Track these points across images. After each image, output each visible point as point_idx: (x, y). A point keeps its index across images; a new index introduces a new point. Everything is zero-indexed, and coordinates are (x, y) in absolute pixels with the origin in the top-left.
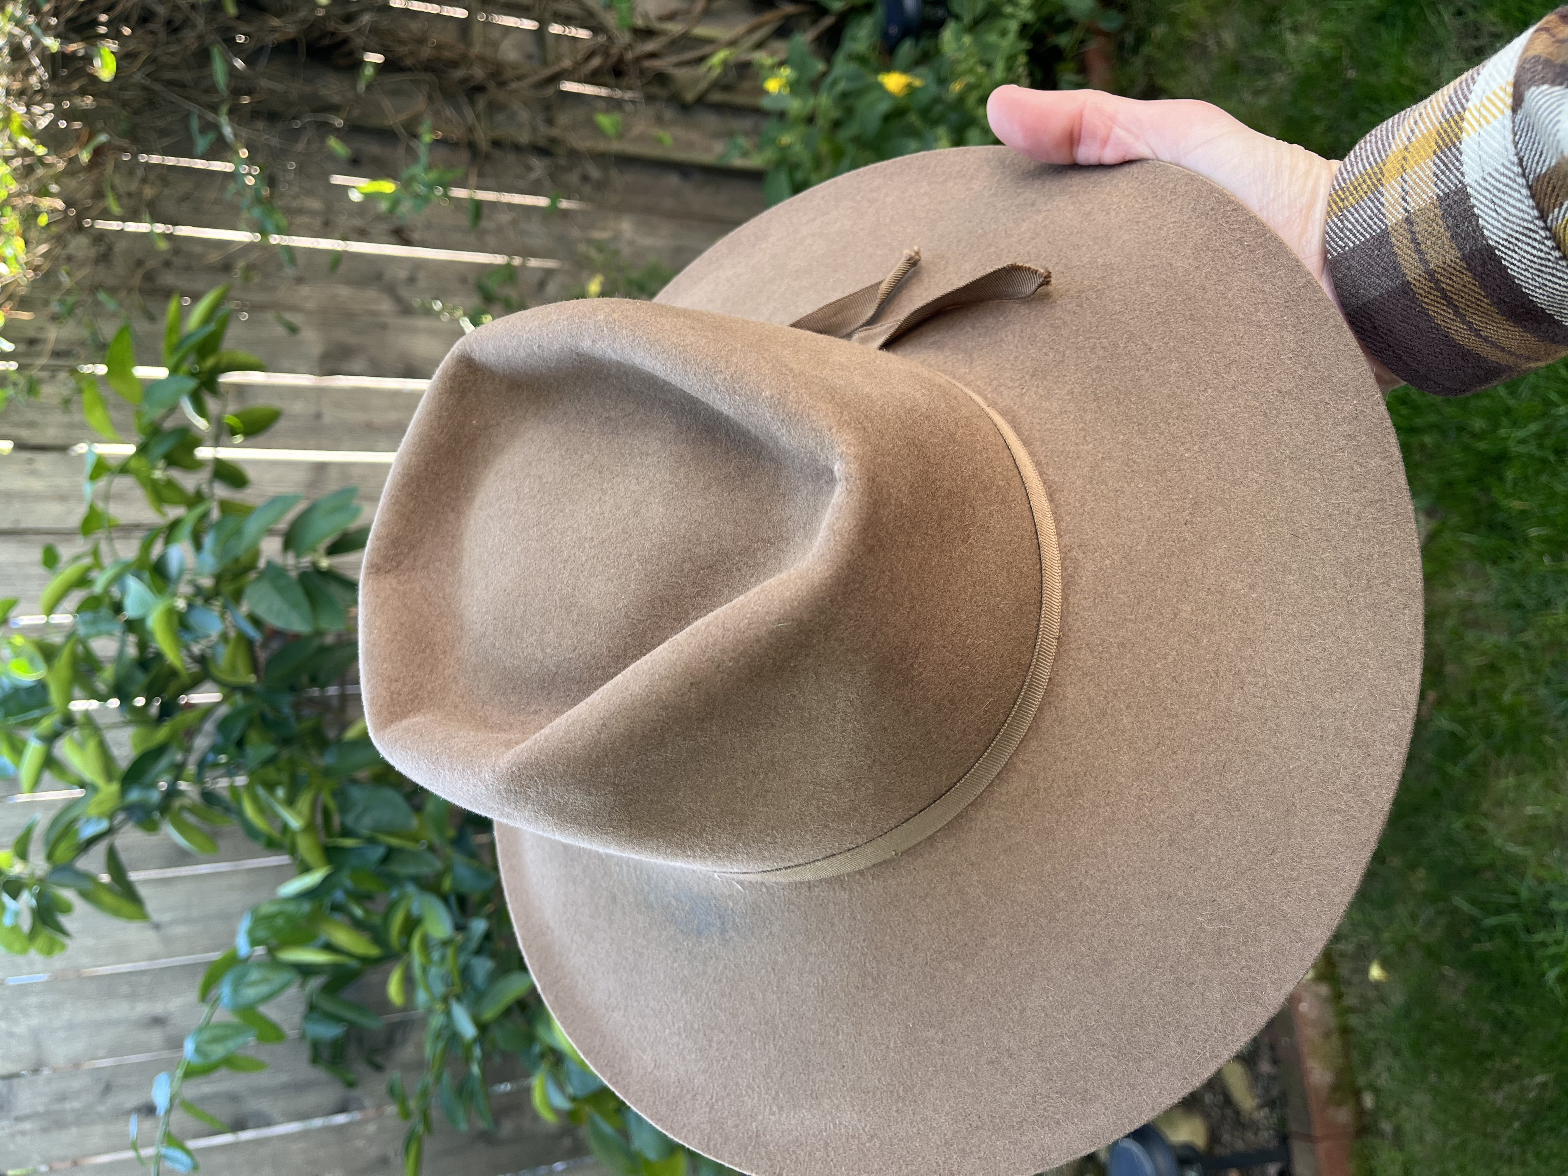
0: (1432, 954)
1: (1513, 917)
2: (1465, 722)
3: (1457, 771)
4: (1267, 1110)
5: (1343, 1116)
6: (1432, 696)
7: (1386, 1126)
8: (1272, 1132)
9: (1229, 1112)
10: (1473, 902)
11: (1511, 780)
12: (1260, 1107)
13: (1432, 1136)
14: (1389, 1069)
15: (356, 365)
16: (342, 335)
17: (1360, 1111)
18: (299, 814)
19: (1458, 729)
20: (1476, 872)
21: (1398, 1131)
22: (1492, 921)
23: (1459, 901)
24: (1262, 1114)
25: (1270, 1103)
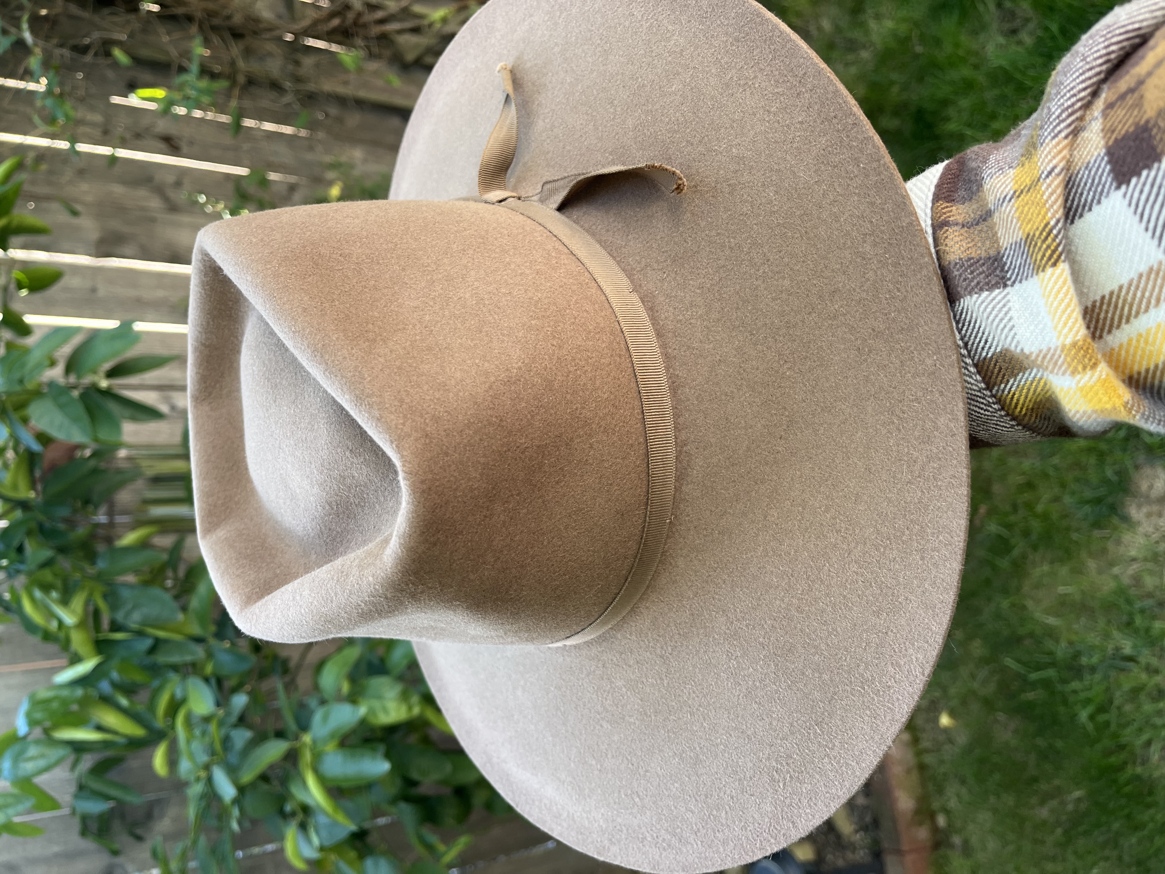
0: (988, 703)
1: (1051, 673)
2: (1009, 526)
3: (1004, 563)
4: (862, 833)
5: (923, 834)
6: (983, 509)
7: (956, 840)
8: (867, 851)
9: (832, 837)
10: (1019, 661)
11: (1046, 568)
12: (857, 831)
13: (992, 844)
14: (958, 795)
15: (127, 251)
16: (116, 225)
17: (935, 830)
18: (73, 612)
19: (1004, 532)
20: (1019, 640)
21: (966, 843)
22: (1034, 676)
23: (1009, 662)
24: (858, 836)
25: (863, 828)
